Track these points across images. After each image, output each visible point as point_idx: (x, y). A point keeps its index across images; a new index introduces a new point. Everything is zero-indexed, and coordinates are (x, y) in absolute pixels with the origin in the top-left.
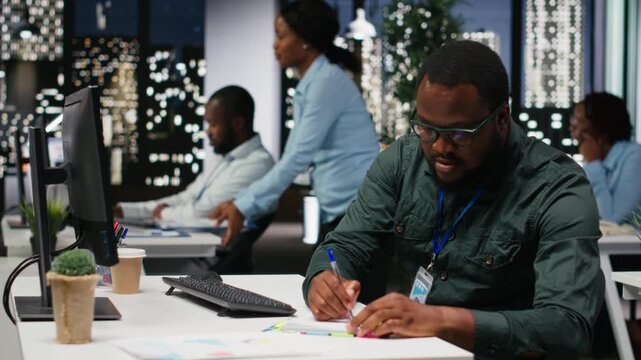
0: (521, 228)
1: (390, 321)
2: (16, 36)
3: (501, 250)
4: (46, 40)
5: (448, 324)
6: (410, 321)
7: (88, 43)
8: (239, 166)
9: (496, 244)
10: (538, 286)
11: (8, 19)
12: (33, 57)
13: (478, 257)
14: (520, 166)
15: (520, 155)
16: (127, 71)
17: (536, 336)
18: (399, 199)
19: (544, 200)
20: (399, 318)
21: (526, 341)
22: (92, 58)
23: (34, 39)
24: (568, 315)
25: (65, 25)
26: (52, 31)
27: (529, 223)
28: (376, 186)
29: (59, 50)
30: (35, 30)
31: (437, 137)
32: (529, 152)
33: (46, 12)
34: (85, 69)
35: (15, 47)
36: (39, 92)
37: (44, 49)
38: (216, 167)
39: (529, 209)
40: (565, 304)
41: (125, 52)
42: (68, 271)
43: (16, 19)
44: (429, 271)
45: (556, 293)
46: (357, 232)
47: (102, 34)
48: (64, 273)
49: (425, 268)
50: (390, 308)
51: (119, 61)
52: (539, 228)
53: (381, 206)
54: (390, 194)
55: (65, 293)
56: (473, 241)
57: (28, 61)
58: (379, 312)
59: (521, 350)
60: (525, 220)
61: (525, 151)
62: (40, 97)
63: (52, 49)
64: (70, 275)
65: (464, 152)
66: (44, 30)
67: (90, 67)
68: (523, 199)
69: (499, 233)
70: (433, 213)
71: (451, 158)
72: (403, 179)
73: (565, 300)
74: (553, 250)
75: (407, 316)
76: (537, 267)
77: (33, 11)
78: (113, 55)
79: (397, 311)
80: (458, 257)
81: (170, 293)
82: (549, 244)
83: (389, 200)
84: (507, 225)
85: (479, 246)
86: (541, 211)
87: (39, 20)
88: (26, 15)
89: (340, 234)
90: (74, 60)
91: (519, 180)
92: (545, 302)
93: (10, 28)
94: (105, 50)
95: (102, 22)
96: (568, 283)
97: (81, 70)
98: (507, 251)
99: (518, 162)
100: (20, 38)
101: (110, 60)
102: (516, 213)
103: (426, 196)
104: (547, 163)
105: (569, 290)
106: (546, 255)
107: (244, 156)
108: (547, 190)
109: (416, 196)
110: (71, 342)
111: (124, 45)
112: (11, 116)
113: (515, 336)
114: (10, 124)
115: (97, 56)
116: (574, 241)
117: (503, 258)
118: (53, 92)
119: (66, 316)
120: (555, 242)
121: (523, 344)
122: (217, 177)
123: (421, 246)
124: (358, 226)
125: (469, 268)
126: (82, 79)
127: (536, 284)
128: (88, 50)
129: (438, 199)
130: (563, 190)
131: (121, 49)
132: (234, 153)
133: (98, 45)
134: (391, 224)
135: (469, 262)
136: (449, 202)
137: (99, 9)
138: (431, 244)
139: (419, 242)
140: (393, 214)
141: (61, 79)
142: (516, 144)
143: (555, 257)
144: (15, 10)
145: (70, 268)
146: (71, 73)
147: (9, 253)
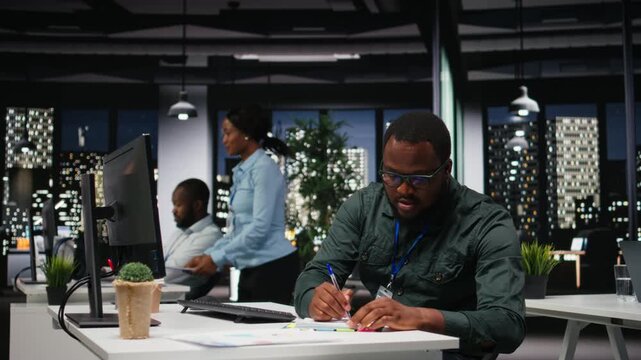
0: (463, 251)
1: (384, 317)
2: (18, 151)
3: (447, 268)
4: (40, 154)
5: (425, 320)
6: (399, 318)
7: (71, 156)
8: (197, 237)
9: (443, 264)
10: (481, 294)
11: (12, 138)
12: (30, 166)
13: (430, 275)
14: (459, 206)
15: (459, 199)
16: (100, 177)
17: (489, 329)
18: (362, 235)
19: (481, 230)
20: (391, 315)
21: (482, 333)
22: (74, 168)
23: (31, 153)
24: (509, 314)
25: (54, 143)
26: (45, 147)
27: (469, 247)
28: (344, 226)
29: (50, 161)
30: (32, 146)
31: (402, 183)
32: (465, 195)
33: (41, 134)
34: (69, 176)
35: (16, 159)
36: (35, 192)
37: (39, 160)
38: (178, 238)
39: (469, 237)
40: (504, 306)
41: (99, 163)
42: (132, 278)
43: (17, 138)
44: (389, 288)
45: (497, 298)
46: (333, 261)
47: (82, 150)
48: (129, 280)
49: (386, 287)
50: (383, 307)
51: (94, 169)
52: (477, 251)
53: (348, 241)
54: (355, 232)
55: (129, 297)
56: (425, 264)
57: (27, 169)
58: (376, 310)
59: (478, 340)
60: (466, 246)
61: (462, 195)
62: (35, 195)
63: (44, 161)
64: (134, 281)
65: (421, 194)
66: (39, 147)
67: (73, 174)
68: (463, 230)
69: (445, 256)
70: (390, 244)
71: (411, 198)
72: (366, 219)
73: (506, 303)
74: (490, 266)
75: (396, 313)
76: (478, 280)
77: (31, 133)
78: (91, 166)
79: (389, 309)
80: (413, 276)
81: (184, 312)
82: (487, 262)
83: (354, 236)
84: (453, 250)
85: (430, 267)
86: (479, 238)
87: (35, 139)
88: (26, 135)
89: (318, 262)
90: (61, 169)
91: (459, 216)
92: (490, 305)
93: (13, 145)
94: (84, 161)
95: (82, 141)
96: (504, 291)
97: (66, 175)
98: (453, 270)
99: (457, 204)
100: (22, 153)
101: (88, 169)
102: (459, 241)
103: (385, 231)
104: (480, 203)
105: (507, 296)
106: (485, 271)
107: (200, 230)
108: (482, 223)
109: (377, 232)
110: (134, 338)
111: (98, 158)
112: (13, 210)
113: (474, 329)
114: (12, 215)
115: (78, 166)
116: (507, 259)
117: (450, 275)
118: (45, 192)
119: (130, 316)
120: (493, 261)
121: (480, 336)
122: (179, 245)
123: (381, 270)
124: (333, 256)
125: (422, 284)
126: (67, 182)
127: (478, 293)
128: (72, 162)
129: (394, 232)
130: (495, 222)
131: (96, 161)
132: (192, 228)
133: (79, 158)
134: (357, 254)
135: (421, 279)
136: (403, 235)
137: (80, 132)
138: (390, 268)
139: (381, 267)
140: (357, 247)
141: (51, 183)
142: (455, 190)
143: (492, 272)
144: (17, 131)
145: (133, 276)
146: (58, 178)
147: (28, 299)
